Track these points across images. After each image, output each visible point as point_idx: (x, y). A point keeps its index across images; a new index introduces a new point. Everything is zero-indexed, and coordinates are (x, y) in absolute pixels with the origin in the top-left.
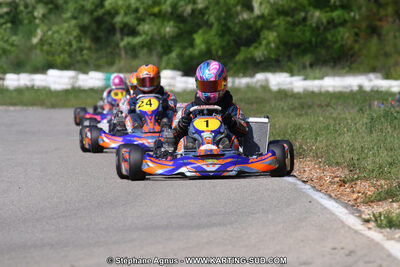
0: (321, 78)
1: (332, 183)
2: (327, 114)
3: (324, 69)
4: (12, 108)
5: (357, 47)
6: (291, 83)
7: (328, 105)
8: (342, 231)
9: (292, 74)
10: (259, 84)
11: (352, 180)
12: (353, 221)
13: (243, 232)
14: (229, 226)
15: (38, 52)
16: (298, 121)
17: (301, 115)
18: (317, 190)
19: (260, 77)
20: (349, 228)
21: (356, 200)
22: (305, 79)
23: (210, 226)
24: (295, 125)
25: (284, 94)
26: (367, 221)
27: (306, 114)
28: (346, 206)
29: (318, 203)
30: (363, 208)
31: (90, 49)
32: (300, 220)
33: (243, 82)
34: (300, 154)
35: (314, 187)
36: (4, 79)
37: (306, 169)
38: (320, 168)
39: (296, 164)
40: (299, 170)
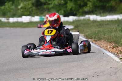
0: (106, 16)
1: (110, 48)
2: (108, 27)
3: (107, 13)
4: (12, 28)
5: (116, 7)
6: (97, 18)
7: (108, 24)
8: (114, 62)
9: (97, 15)
10: (87, 19)
11: (116, 47)
12: (117, 59)
13: (83, 63)
14: (79, 62)
16: (99, 29)
17: (100, 28)
19: (87, 16)
20: (116, 61)
21: (117, 52)
22: (101, 16)
23: (73, 62)
24: (98, 31)
25: (94, 21)
26: (121, 59)
27: (102, 27)
28: (115, 54)
29: (106, 54)
30: (120, 55)
31: (35, 10)
32: (100, 59)
33: (82, 18)
34: (100, 39)
35: (104, 49)
36: (9, 19)
37: (102, 44)
38: (106, 43)
39: (99, 42)
40: (100, 44)
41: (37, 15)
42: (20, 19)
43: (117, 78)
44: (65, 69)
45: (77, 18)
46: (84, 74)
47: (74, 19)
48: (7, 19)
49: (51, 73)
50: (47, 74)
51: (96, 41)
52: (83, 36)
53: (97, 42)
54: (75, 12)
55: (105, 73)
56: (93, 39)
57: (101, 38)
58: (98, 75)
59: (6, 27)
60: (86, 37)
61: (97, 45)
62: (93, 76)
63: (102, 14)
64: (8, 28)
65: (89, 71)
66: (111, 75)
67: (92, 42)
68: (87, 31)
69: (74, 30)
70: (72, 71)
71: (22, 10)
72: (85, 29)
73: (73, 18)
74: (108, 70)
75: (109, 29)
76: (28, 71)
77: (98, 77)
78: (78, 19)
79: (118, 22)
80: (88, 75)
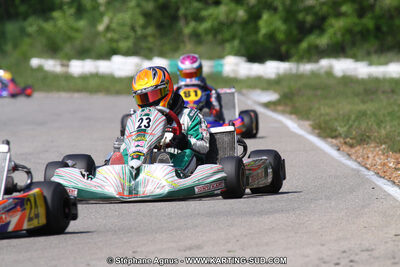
0: (386, 63)
1: (395, 169)
2: (392, 100)
3: (390, 55)
4: (76, 95)
6: (356, 69)
7: (393, 91)
9: (356, 58)
10: (322, 71)
13: (306, 219)
14: (291, 213)
15: (102, 39)
16: (362, 107)
17: (364, 102)
18: (381, 177)
19: (325, 63)
22: (371, 64)
24: (360, 112)
25: (348, 81)
27: (372, 100)
29: (381, 189)
31: (154, 36)
32: (363, 207)
33: (307, 68)
34: (363, 140)
35: (377, 174)
36: (68, 66)
37: (370, 155)
38: (384, 154)
39: (359, 149)
40: (363, 156)
41: (162, 55)
42: (103, 67)
44: (246, 236)
45: (291, 69)
46: (308, 257)
47: (281, 71)
48: (63, 65)
49: (199, 247)
50: (185, 251)
51: (352, 146)
52: (310, 129)
53: (353, 150)
54: (284, 49)
55: (376, 253)
56: (342, 140)
57: (369, 137)
58: (351, 261)
59: (59, 89)
60: (317, 131)
62: (337, 264)
63: (374, 58)
64: (64, 95)
65: (323, 245)
66: (396, 260)
67: (339, 150)
68: (323, 111)
69: (280, 108)
70: (267, 244)
71: (109, 35)
72: (317, 106)
73: (278, 68)
75: (396, 108)
76: (125, 240)
77: (351, 266)
78: (294, 71)
80: (321, 259)
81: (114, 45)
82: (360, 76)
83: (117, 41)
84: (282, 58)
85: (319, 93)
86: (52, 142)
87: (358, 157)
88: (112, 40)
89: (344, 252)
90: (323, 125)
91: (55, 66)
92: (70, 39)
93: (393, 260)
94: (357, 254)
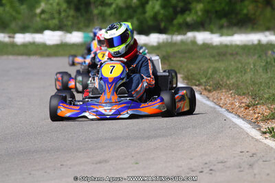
0: (232, 35)
1: (240, 107)
2: (237, 60)
3: (235, 29)
4: (20, 58)
6: (212, 38)
7: (237, 54)
8: (247, 140)
9: (212, 32)
10: (189, 40)
11: (254, 105)
12: (255, 133)
13: (179, 141)
14: (169, 137)
15: (38, 19)
16: (217, 65)
17: (219, 61)
18: (230, 112)
19: (190, 35)
20: (253, 138)
21: (256, 118)
23: (156, 137)
24: (214, 68)
25: (206, 46)
26: (265, 133)
27: (222, 60)
28: (250, 122)
29: (230, 120)
30: (261, 124)
31: (73, 16)
32: (218, 133)
33: (178, 38)
34: (218, 87)
35: (227, 110)
36: (13, 37)
37: (222, 98)
38: (231, 97)
39: (215, 94)
40: (217, 98)
41: (79, 30)
42: (38, 38)
43: (255, 178)
44: (138, 153)
45: (167, 39)
46: (181, 167)
47: (161, 41)
48: (10, 37)
49: (106, 161)
50: (96, 164)
51: (209, 91)
52: (180, 80)
53: (211, 94)
54: (163, 25)
55: (228, 164)
56: (203, 87)
57: (222, 85)
58: (211, 170)
59: (8, 53)
61: (211, 99)
62: (202, 172)
63: (225, 31)
64: (11, 57)
65: (191, 159)
66: (242, 169)
67: (201, 94)
68: (189, 67)
70: (153, 159)
71: (43, 16)
72: (185, 64)
73: (159, 38)
74: (234, 157)
75: (240, 65)
76: (55, 157)
77: (211, 174)
78: (170, 40)
79: (260, 49)
80: (189, 169)
81: (45, 23)
82: (215, 44)
83: (47, 20)
84: (161, 31)
85: (187, 55)
86: (3, 89)
87: (214, 99)
88: (44, 20)
89: (206, 164)
90: (190, 77)
91: (5, 37)
92: (15, 19)
93: (239, 169)
94: (214, 165)
